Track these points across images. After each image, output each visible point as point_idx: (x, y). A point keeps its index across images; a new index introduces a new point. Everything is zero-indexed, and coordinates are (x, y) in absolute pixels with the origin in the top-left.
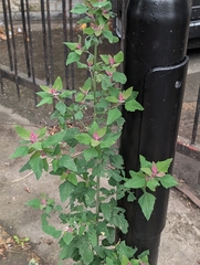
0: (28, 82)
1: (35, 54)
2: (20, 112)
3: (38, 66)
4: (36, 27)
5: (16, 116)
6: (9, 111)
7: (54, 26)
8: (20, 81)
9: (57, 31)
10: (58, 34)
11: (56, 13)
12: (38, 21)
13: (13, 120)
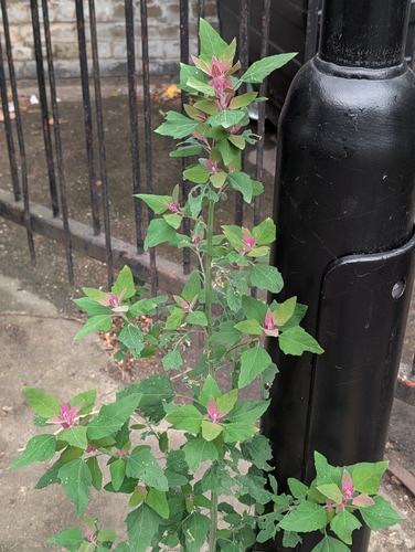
0: (52, 227)
1: (67, 154)
2: (36, 286)
3: (74, 182)
4: (69, 93)
5: (26, 297)
6: (11, 285)
7: (107, 90)
8: (35, 224)
9: (115, 102)
10: (116, 108)
11: (112, 63)
12: (72, 80)
13: (20, 307)
